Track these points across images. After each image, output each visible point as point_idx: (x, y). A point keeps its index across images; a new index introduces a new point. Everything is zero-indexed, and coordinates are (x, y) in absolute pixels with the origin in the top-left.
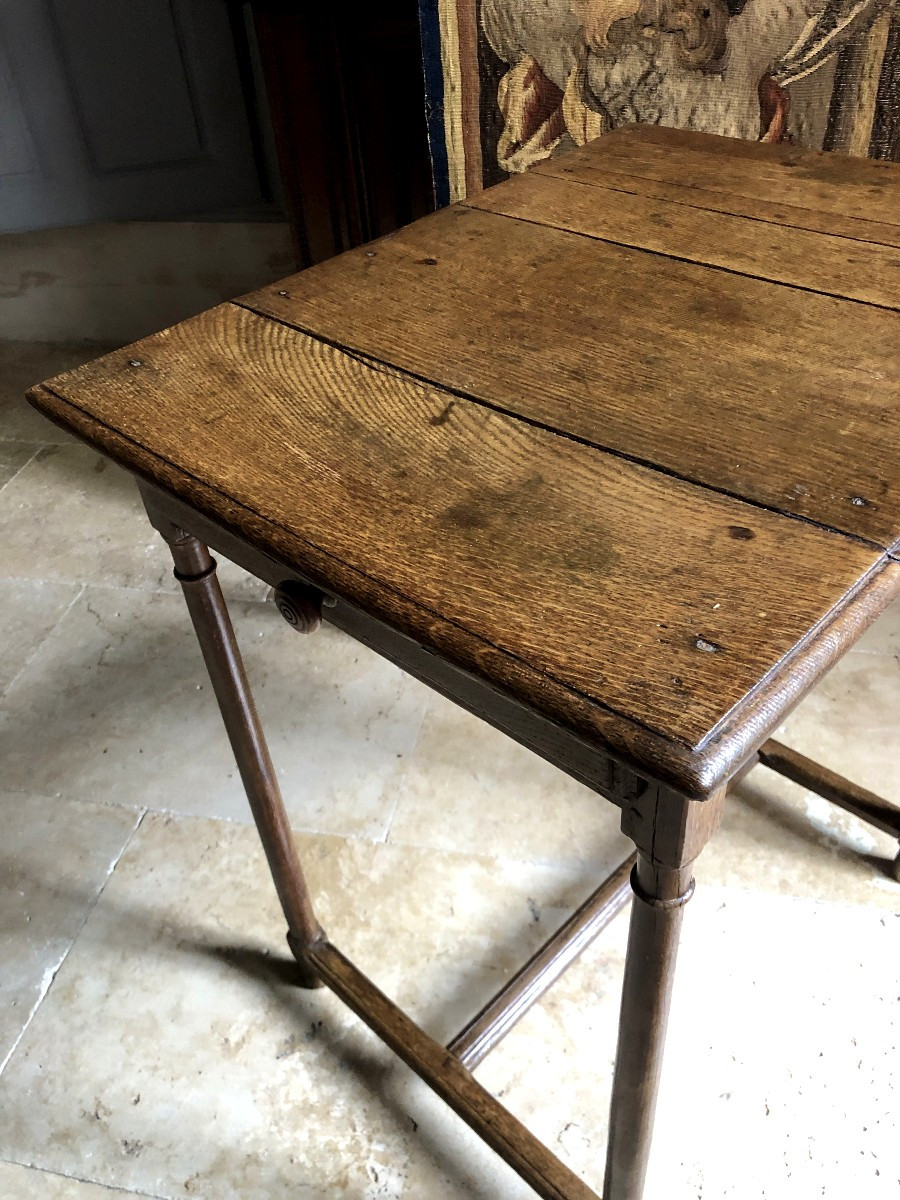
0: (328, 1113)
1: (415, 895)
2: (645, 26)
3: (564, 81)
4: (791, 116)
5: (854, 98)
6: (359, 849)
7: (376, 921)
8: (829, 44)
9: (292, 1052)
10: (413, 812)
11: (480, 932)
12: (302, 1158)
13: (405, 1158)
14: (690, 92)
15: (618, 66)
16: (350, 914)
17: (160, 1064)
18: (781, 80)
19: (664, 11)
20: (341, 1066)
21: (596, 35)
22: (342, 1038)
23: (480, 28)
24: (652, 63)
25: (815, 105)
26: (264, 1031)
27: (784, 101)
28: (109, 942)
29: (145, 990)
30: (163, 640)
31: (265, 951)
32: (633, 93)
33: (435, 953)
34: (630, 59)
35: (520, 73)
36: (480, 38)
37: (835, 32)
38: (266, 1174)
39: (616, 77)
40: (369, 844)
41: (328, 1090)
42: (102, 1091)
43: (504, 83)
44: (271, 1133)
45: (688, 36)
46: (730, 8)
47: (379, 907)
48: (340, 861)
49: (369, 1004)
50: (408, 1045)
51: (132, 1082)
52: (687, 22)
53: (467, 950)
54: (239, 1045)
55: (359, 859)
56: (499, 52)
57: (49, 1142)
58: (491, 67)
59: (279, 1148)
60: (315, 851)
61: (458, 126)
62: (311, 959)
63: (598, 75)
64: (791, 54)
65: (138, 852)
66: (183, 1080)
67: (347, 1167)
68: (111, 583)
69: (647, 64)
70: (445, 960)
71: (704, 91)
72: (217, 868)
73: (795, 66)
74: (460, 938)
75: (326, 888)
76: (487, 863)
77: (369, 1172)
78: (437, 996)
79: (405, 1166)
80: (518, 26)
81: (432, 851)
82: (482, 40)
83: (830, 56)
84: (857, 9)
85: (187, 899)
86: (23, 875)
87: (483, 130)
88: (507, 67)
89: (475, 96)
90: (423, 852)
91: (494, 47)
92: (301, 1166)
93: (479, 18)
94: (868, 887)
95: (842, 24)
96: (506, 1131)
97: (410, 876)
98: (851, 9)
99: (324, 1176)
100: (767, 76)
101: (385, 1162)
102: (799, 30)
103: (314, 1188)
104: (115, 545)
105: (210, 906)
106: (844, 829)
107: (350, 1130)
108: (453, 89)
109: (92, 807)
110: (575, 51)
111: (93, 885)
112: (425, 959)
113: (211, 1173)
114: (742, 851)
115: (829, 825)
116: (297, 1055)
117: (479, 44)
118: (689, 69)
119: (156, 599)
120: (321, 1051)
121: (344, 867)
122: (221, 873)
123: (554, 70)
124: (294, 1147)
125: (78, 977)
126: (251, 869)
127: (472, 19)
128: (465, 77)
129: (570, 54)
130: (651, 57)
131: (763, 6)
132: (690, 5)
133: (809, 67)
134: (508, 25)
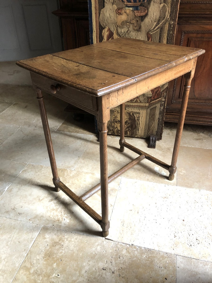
0: (57, 210)
1: (78, 178)
2: (127, 23)
3: (114, 31)
4: (152, 39)
5: (163, 37)
6: (69, 171)
7: (70, 182)
8: (158, 27)
9: (52, 201)
10: (80, 166)
11: (90, 184)
12: (51, 216)
13: (70, 217)
14: (135, 34)
15: (123, 29)
16: (66, 181)
17: (26, 202)
18: (150, 33)
19: (130, 20)
20: (60, 203)
21: (119, 23)
22: (61, 199)
23: (99, 21)
24: (129, 29)
25: (157, 38)
26: (47, 198)
27: (151, 37)
28: (19, 183)
29: (25, 191)
30: (35, 136)
31: (49, 186)
32: (125, 34)
33: (81, 187)
34: (125, 28)
35: (106, 29)
37: (159, 25)
38: (44, 219)
39: (123, 31)
40: (71, 170)
41: (57, 207)
42: (15, 205)
43: (103, 31)
44: (46, 213)
45: (134, 25)
46: (141, 21)
47: (71, 180)
48: (65, 173)
49: (66, 190)
50: (73, 196)
51: (21, 204)
52: (134, 22)
53: (87, 187)
54: (42, 200)
55: (69, 172)
56: (102, 26)
57: (4, 213)
58: (101, 28)
59: (47, 215)
60: (60, 171)
61: (95, 38)
62: (57, 183)
63: (119, 30)
64: (152, 29)
65: (26, 170)
66: (31, 205)
67: (59, 218)
68: (26, 127)
69: (128, 29)
70: (82, 188)
71: (138, 35)
72: (41, 173)
73: (153, 31)
74: (86, 185)
75: (61, 177)
76: (93, 174)
77: (64, 219)
78: (80, 194)
79: (70, 218)
80: (106, 22)
81: (83, 172)
82: (99, 23)
83: (159, 29)
84: (163, 21)
85: (35, 177)
86: (4, 172)
87: (99, 39)
88: (104, 28)
89: (98, 33)
90: (81, 172)
92: (51, 218)
93: (99, 20)
94: (164, 181)
95: (161, 24)
96: (88, 209)
97: (78, 175)
98: (162, 21)
99: (55, 219)
100: (148, 32)
101: (67, 218)
102: (153, 25)
103: (53, 221)
104: (27, 120)
105: (39, 179)
106: (161, 172)
107: (61, 213)
108: (95, 32)
109: (18, 162)
110: (115, 26)
111: (17, 175)
112: (79, 188)
113: (34, 218)
114: (141, 174)
115: (158, 171)
116: (52, 202)
117: (99, 24)
118: (135, 30)
119: (34, 130)
120: (57, 201)
121: (66, 174)
122: (42, 174)
123: (112, 29)
124: (50, 215)
125: (12, 188)
126: (48, 173)
127: (98, 20)
128: (96, 30)
129: (115, 27)
130: (128, 28)
131: (147, 20)
132: (135, 19)
133: (155, 31)
134: (104, 21)
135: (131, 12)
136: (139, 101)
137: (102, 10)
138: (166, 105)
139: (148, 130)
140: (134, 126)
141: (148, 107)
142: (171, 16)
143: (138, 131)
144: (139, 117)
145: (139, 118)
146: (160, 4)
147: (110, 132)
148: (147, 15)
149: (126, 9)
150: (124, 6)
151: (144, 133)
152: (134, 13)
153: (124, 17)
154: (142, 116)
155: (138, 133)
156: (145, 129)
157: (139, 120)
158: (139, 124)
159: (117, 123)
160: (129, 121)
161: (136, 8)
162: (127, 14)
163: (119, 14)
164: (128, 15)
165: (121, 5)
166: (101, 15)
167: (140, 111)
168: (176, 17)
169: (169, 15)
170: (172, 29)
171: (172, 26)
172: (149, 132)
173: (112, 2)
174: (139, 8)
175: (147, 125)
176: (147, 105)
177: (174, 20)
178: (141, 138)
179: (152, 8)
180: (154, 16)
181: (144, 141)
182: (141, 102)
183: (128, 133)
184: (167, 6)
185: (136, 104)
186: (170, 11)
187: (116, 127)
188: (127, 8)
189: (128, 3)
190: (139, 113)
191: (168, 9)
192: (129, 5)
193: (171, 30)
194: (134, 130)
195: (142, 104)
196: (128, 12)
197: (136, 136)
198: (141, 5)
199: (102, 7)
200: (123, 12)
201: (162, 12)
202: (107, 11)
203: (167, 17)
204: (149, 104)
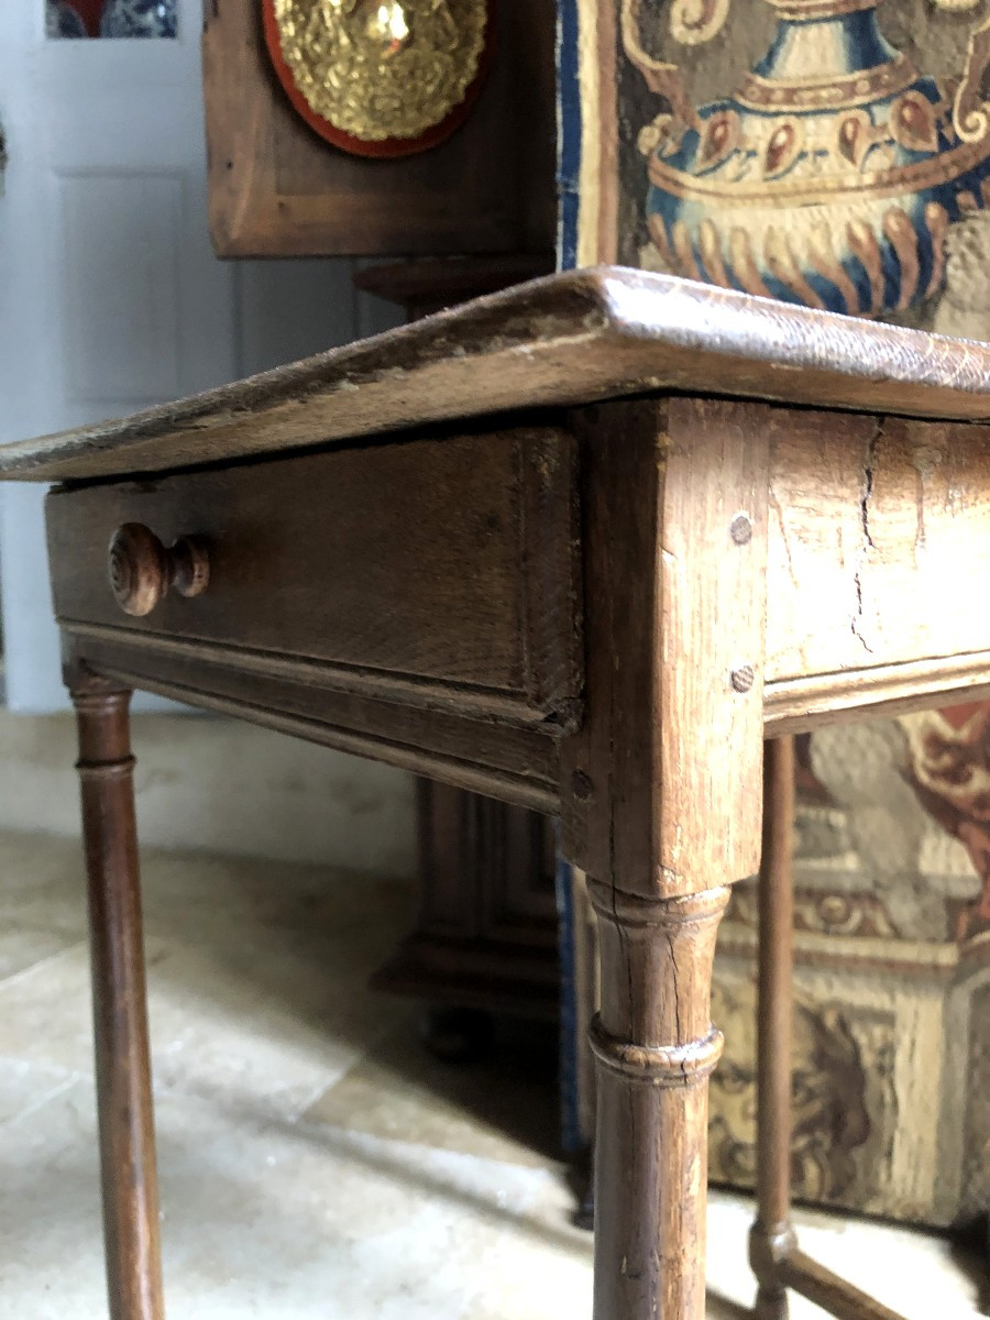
136: (883, 928)
139: (965, 1165)
140: (853, 1121)
141: (959, 974)
144: (888, 1050)
145: (893, 1057)
151: (936, 1185)
154: (913, 1043)
155: (890, 1176)
156: (945, 1147)
157: (893, 1069)
158: (895, 1103)
167: (893, 999)
172: (979, 1179)
175: (959, 1118)
176: (948, 956)
178: (916, 1225)
181: (942, 1250)
182: (897, 934)
183: (811, 1176)
185: (863, 948)
190: (887, 1019)
194: (858, 1154)
195: (906, 953)
197: (873, 1207)
204: (964, 955)
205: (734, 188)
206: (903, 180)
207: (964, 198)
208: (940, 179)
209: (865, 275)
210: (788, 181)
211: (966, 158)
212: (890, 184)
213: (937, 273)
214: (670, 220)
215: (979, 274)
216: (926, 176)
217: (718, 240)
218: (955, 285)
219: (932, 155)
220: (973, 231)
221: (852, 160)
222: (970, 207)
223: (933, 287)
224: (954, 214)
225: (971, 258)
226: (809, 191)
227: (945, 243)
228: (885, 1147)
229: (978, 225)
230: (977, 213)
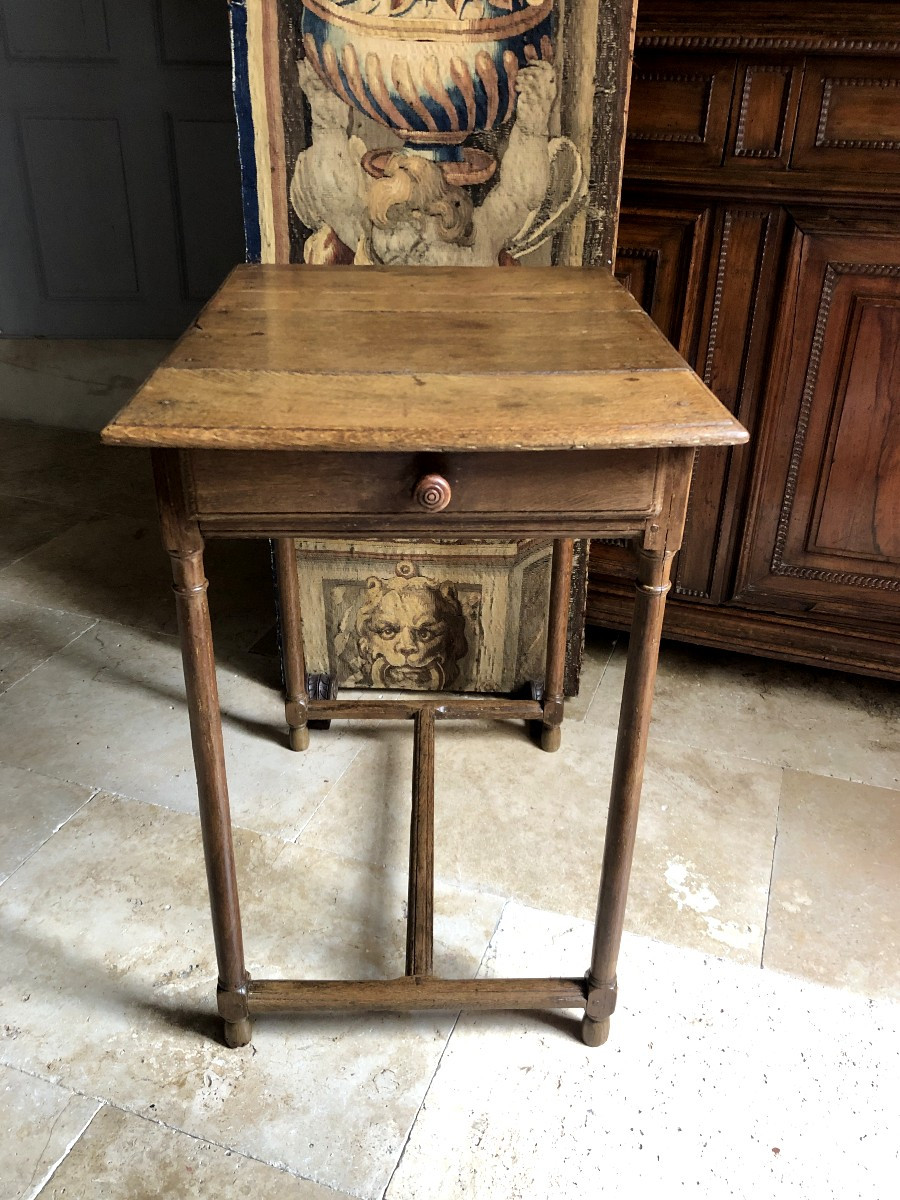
2: (414, 210)
3: (355, 244)
8: (545, 231)
14: (449, 259)
15: (394, 237)
18: (514, 254)
19: (427, 200)
21: (379, 212)
23: (289, 202)
24: (420, 236)
32: (407, 256)
34: (404, 232)
35: (321, 236)
36: (289, 210)
37: (548, 222)
39: (394, 245)
43: (309, 244)
45: (445, 219)
46: (474, 203)
52: (444, 209)
56: (304, 221)
58: (298, 232)
63: (380, 242)
64: (519, 236)
69: (417, 237)
71: (459, 258)
73: (523, 244)
80: (319, 204)
82: (291, 211)
83: (547, 239)
84: (563, 207)
88: (311, 232)
89: (286, 250)
91: (300, 217)
93: (289, 196)
95: (554, 217)
98: (558, 207)
100: (503, 250)
102: (524, 219)
108: (269, 245)
110: (362, 224)
117: (289, 215)
118: (447, 242)
123: (348, 237)
127: (283, 194)
128: (278, 237)
129: (359, 226)
130: (420, 232)
131: (496, 201)
132: (445, 197)
133: (533, 245)
134: (311, 202)
135: (429, 169)
137: (301, 156)
138: (588, 548)
139: (519, 659)
140: (458, 645)
141: (517, 560)
142: (594, 187)
143: (475, 664)
144: (478, 605)
145: (480, 608)
146: (546, 139)
147: (352, 677)
148: (494, 180)
149: (408, 155)
150: (398, 142)
151: (503, 672)
152: (443, 171)
153: (397, 188)
154: (492, 600)
155: (478, 671)
156: (508, 652)
157: (480, 615)
158: (482, 632)
159: (384, 634)
160: (433, 624)
161: (450, 153)
162: (411, 176)
163: (376, 174)
164: (414, 180)
165: (386, 138)
166: (296, 175)
167: (481, 577)
168: (616, 193)
169: (586, 184)
170: (600, 239)
171: (600, 228)
172: (526, 666)
173: (346, 123)
174: (463, 152)
175: (516, 638)
176: (511, 550)
177: (608, 205)
178: (493, 694)
179: (516, 156)
180: (524, 188)
182: (484, 541)
183: (433, 678)
184: (575, 148)
185: (463, 550)
186: (588, 168)
187: (379, 655)
188: (410, 152)
189: (413, 133)
190: (478, 588)
191: (582, 161)
192: (421, 138)
193: (599, 243)
194: (461, 663)
195: (488, 551)
196: (416, 168)
197: (471, 688)
198: (468, 142)
199: (303, 145)
200: (394, 166)
201: (556, 172)
202: (324, 163)
203: (578, 190)
204: (519, 549)
205: (369, 20)
206: (488, 30)
207: (529, 50)
208: (514, 33)
209: (463, 101)
210: (407, 18)
211: (531, 18)
212: (479, 32)
213: (511, 105)
214: (320, 40)
215: (537, 109)
216: (504, 29)
217: (357, 63)
218: (521, 115)
219: (508, 12)
220: (534, 76)
221: (455, 10)
222: (532, 58)
223: (508, 116)
224: (523, 63)
225: (533, 97)
226: (423, 30)
227: (516, 83)
228: (476, 657)
229: (538, 72)
230: (537, 63)
